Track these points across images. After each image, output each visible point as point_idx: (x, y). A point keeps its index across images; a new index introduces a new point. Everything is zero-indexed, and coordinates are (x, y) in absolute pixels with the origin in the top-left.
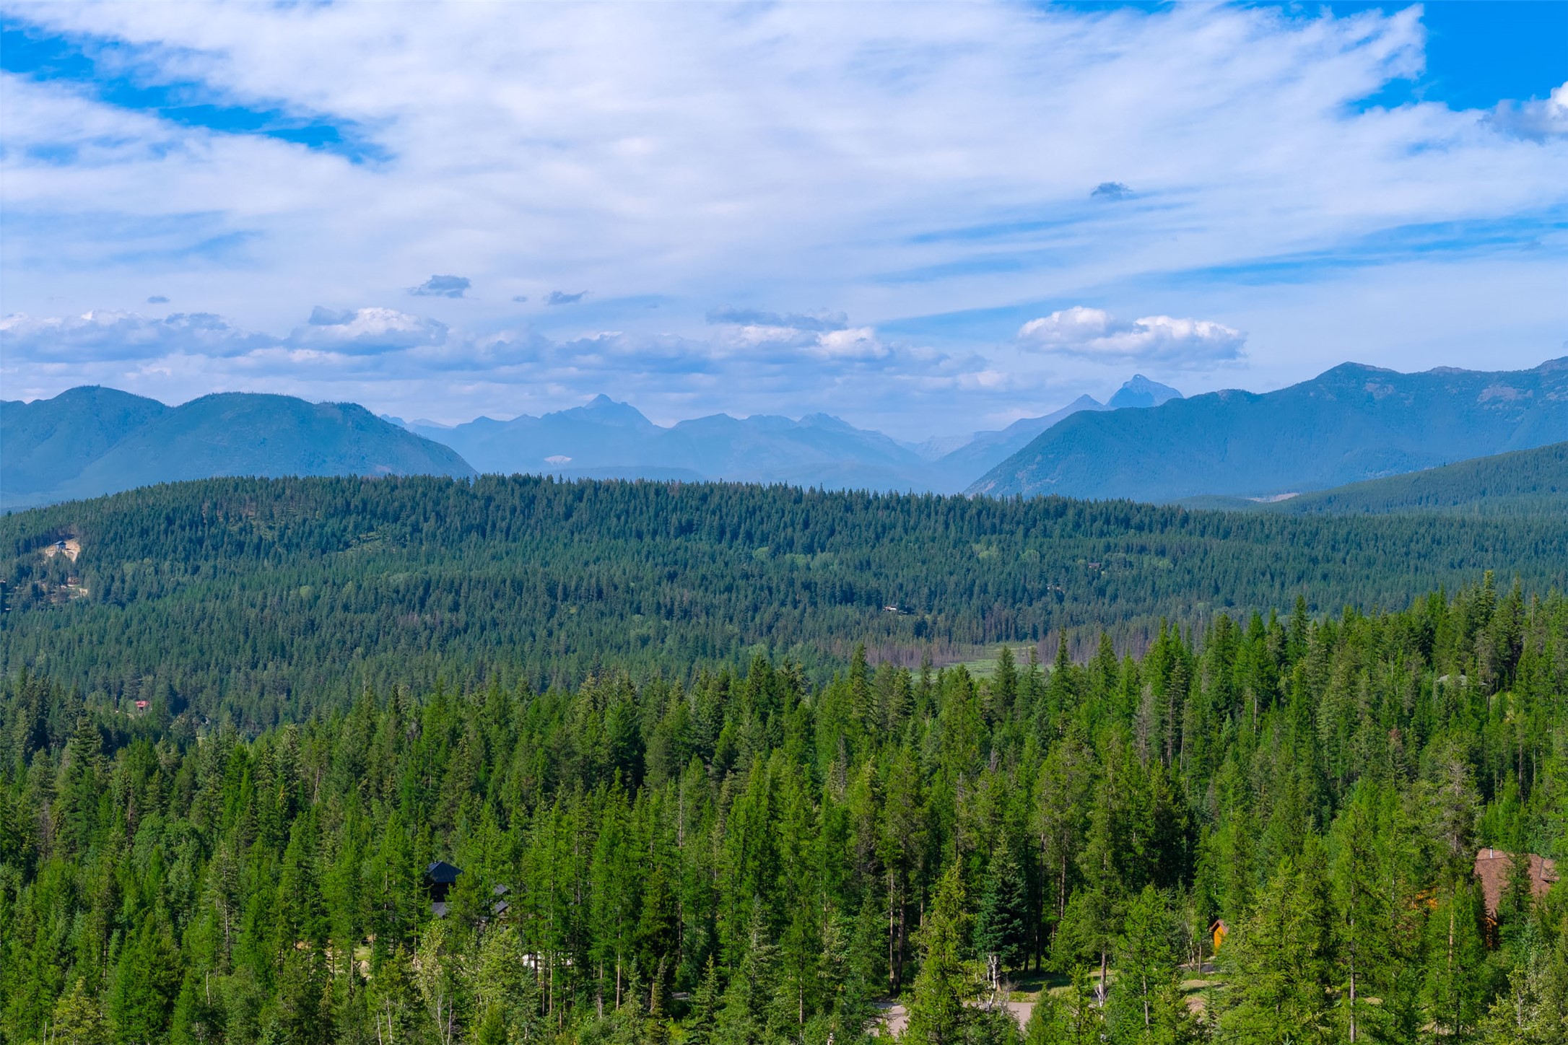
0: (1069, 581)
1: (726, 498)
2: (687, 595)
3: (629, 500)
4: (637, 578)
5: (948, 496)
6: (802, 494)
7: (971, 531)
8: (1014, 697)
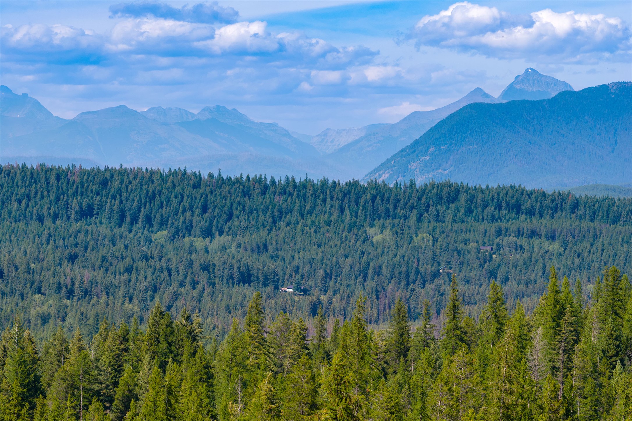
0: (462, 264)
1: (126, 182)
2: (88, 275)
3: (30, 185)
4: (38, 259)
5: (343, 183)
6: (201, 179)
7: (366, 216)
8: (407, 349)
